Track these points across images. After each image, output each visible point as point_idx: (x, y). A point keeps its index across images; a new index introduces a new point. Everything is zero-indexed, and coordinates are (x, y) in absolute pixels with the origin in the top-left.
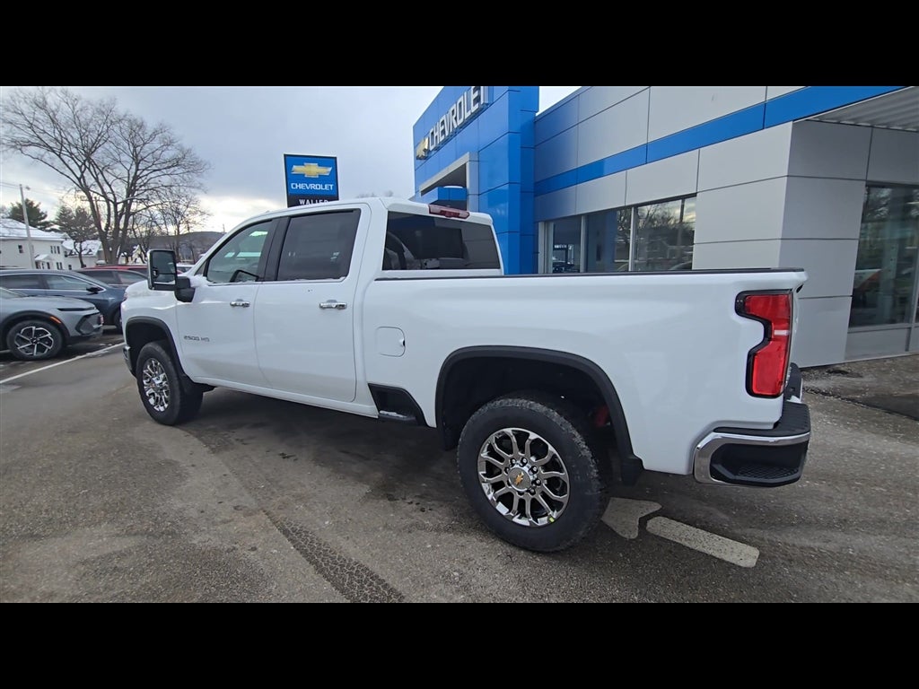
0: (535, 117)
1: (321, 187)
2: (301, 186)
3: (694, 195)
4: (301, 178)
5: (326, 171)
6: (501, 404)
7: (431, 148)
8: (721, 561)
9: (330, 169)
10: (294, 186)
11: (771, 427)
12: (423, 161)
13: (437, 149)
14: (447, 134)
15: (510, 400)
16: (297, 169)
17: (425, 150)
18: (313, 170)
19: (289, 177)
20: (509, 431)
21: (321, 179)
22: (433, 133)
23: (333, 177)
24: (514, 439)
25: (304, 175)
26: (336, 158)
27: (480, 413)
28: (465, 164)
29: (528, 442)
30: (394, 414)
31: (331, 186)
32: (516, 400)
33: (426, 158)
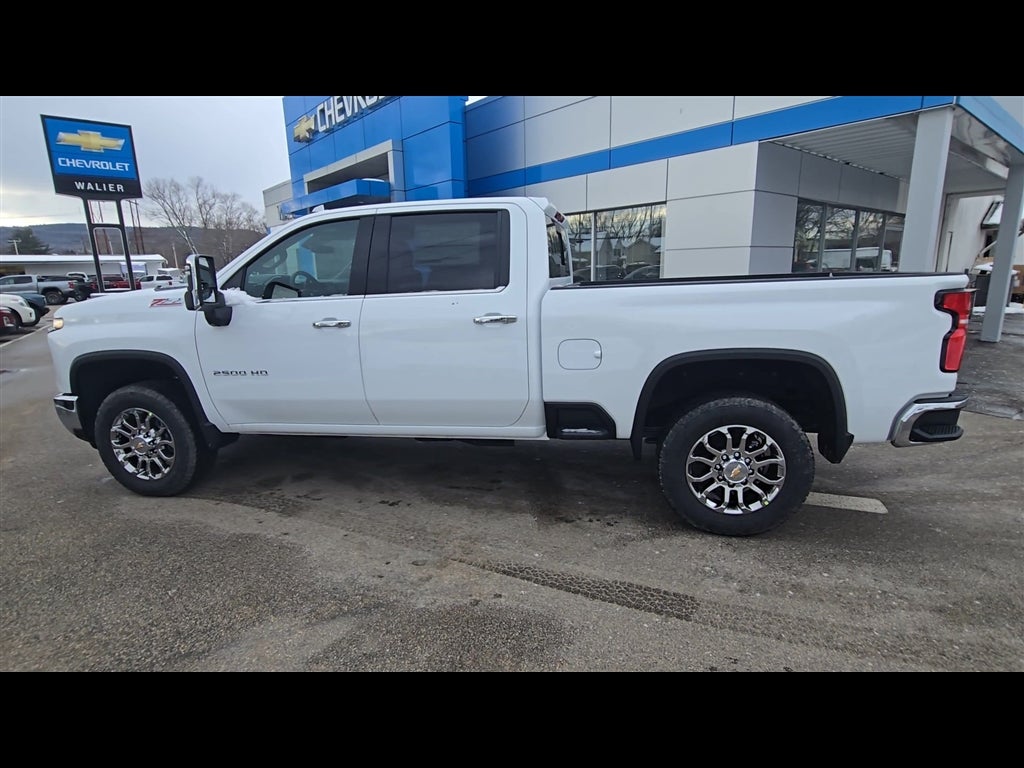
0: (465, 107)
1: (109, 166)
2: (76, 163)
3: (665, 203)
4: (74, 151)
5: (117, 144)
6: (716, 404)
7: (322, 129)
8: (867, 513)
9: (122, 142)
10: (64, 162)
11: (947, 395)
12: (305, 144)
13: (329, 131)
14: (349, 113)
15: (726, 400)
16: (66, 138)
17: (309, 131)
18: (94, 141)
19: (53, 149)
20: (724, 430)
21: (108, 155)
22: (322, 111)
23: (129, 153)
24: (729, 436)
25: (79, 147)
26: (129, 127)
27: (691, 416)
28: (386, 153)
29: (745, 437)
30: (584, 430)
31: (126, 165)
32: (733, 399)
33: (309, 141)
